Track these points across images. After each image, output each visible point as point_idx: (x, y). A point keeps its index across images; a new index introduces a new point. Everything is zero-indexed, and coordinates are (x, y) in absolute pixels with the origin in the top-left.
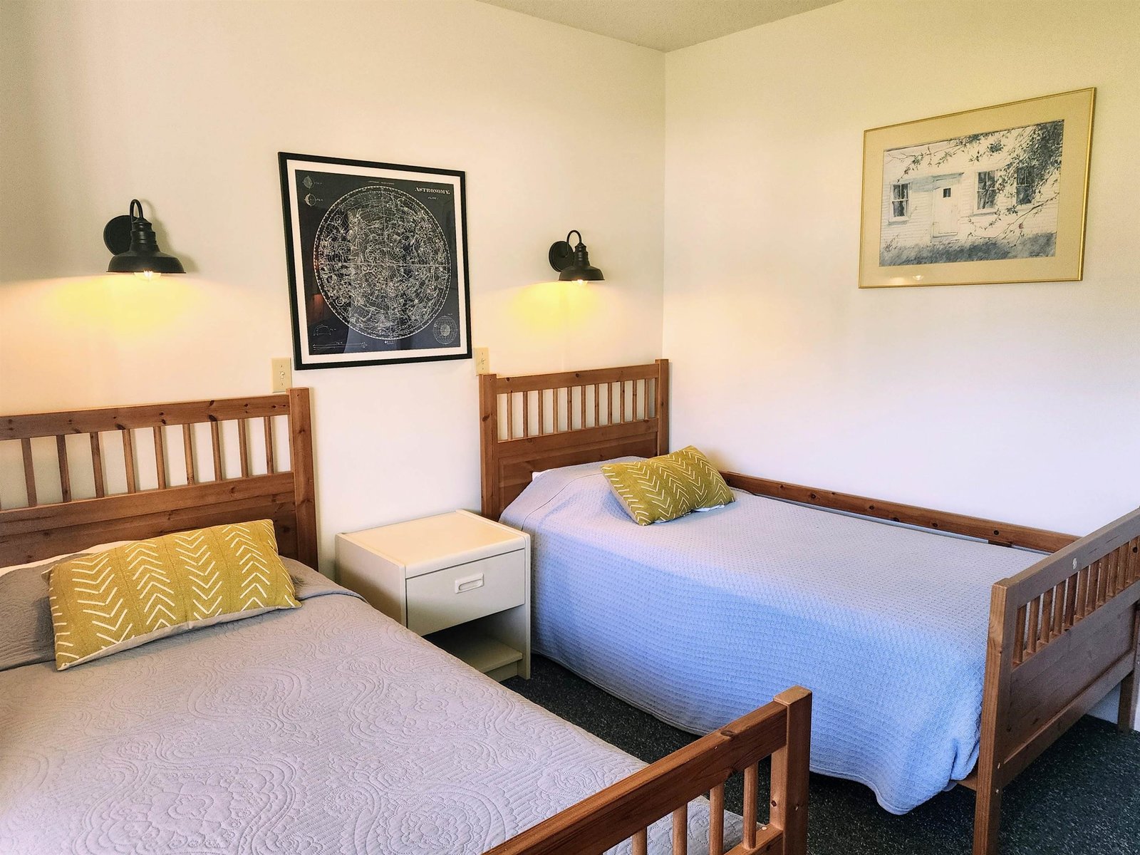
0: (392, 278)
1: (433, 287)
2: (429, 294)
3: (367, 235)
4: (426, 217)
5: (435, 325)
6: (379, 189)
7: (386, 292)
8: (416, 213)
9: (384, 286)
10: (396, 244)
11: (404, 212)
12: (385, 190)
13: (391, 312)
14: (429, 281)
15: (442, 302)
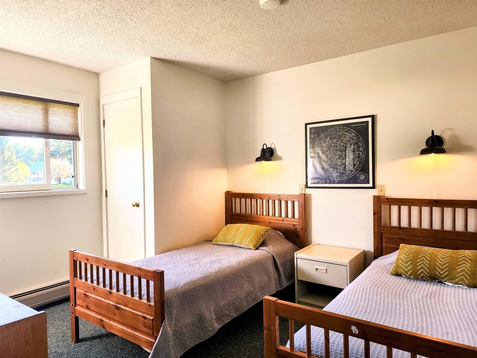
0: (339, 158)
1: (357, 161)
2: (355, 163)
3: (331, 145)
4: (355, 135)
5: (357, 175)
6: (337, 128)
7: (337, 163)
8: (351, 134)
9: (336, 161)
10: (342, 146)
11: (346, 135)
12: (339, 128)
13: (338, 170)
14: (355, 158)
15: (360, 166)
